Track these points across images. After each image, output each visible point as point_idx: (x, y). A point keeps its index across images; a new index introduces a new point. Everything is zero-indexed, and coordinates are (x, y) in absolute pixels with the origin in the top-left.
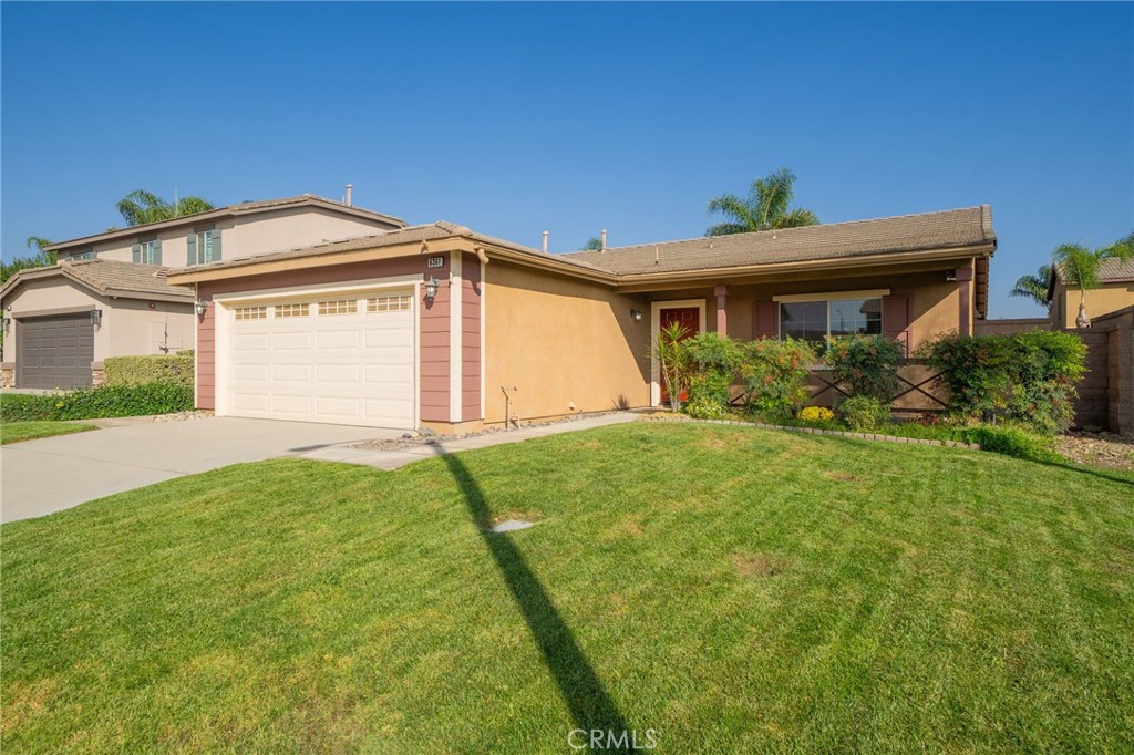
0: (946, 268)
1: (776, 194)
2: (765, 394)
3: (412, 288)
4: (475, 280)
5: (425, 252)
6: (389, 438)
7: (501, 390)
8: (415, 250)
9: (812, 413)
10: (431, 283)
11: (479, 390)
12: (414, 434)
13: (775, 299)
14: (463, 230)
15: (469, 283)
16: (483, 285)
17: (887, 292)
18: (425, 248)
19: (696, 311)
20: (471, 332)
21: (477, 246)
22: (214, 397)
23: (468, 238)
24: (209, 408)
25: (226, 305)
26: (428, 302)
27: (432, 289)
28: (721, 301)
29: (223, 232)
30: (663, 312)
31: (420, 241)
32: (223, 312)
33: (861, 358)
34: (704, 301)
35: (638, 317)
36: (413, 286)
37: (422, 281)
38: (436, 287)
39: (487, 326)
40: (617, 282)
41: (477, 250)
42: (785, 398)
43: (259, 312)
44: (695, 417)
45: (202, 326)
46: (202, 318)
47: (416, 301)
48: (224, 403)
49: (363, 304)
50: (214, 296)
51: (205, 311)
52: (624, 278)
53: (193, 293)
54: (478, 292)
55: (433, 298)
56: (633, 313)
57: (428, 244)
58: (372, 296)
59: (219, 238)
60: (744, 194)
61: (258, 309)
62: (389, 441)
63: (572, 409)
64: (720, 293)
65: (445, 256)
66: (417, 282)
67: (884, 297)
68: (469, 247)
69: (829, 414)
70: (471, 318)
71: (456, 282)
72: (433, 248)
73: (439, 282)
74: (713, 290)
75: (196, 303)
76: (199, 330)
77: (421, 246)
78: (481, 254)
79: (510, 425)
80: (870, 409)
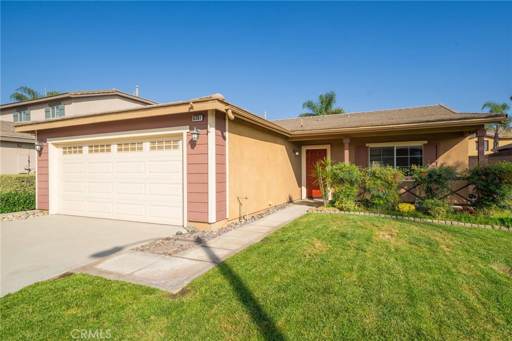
0: (472, 129)
1: (328, 101)
2: (379, 197)
3: (181, 135)
4: (223, 131)
5: (192, 110)
6: (167, 236)
7: (236, 199)
8: (185, 109)
9: (405, 207)
10: (195, 131)
11: (225, 200)
12: (184, 231)
13: (367, 145)
14: (219, 96)
15: (219, 132)
16: (227, 134)
17: (426, 142)
18: (192, 108)
19: (325, 150)
20: (221, 164)
21: (227, 107)
22: (48, 203)
23: (222, 102)
24: (45, 209)
25: (57, 145)
26: (192, 144)
27: (196, 136)
28: (347, 146)
29: (66, 106)
30: (307, 151)
31: (188, 103)
32: (54, 150)
33: (435, 177)
34: (330, 145)
35: (297, 154)
36: (182, 133)
37: (188, 131)
38: (198, 134)
39: (229, 160)
40: (291, 135)
41: (227, 110)
42: (389, 198)
43: (78, 149)
44: (341, 209)
45: (41, 158)
46: (40, 153)
47: (184, 143)
48: (55, 205)
49: (147, 145)
50: (47, 139)
51: (42, 149)
52: (295, 133)
53: (34, 137)
54: (224, 138)
55: (196, 141)
56: (294, 152)
57: (194, 105)
58: (152, 140)
59: (63, 109)
60: (316, 101)
61: (78, 148)
62: (167, 239)
63: (270, 205)
64: (346, 142)
65: (204, 114)
66: (184, 131)
67: (424, 144)
68: (222, 108)
69: (413, 207)
70: (220, 155)
71: (212, 131)
72: (198, 108)
73: (200, 131)
74: (342, 140)
75: (36, 143)
76: (38, 160)
77: (189, 106)
78: (230, 113)
79: (243, 220)
80: (443, 206)
